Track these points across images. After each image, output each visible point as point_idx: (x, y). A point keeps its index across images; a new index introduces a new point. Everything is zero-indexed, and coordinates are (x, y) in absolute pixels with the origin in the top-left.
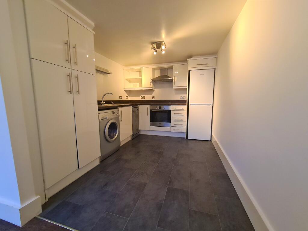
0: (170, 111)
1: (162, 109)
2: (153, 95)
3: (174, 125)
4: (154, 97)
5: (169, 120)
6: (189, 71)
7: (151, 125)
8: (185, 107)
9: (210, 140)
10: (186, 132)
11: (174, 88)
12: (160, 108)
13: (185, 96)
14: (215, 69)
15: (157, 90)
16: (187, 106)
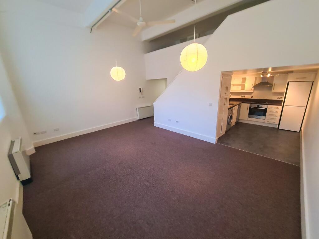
0: (266, 109)
1: (260, 107)
2: (252, 95)
3: (268, 119)
4: (253, 97)
5: (265, 115)
6: (288, 83)
7: (249, 117)
8: (280, 107)
9: (299, 131)
10: (278, 124)
11: (272, 92)
12: (258, 106)
13: (282, 97)
14: (313, 81)
15: (256, 92)
16: (281, 107)
